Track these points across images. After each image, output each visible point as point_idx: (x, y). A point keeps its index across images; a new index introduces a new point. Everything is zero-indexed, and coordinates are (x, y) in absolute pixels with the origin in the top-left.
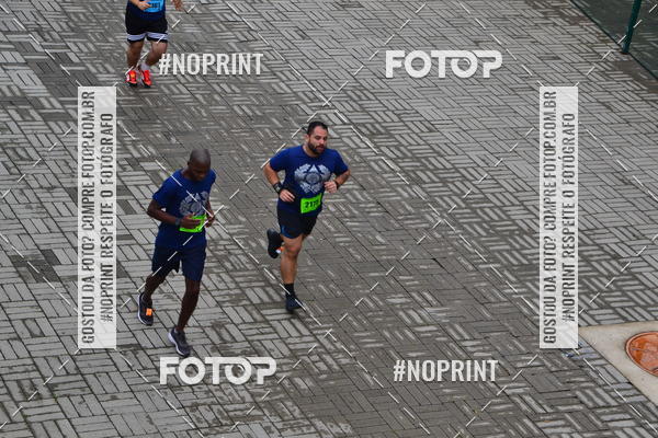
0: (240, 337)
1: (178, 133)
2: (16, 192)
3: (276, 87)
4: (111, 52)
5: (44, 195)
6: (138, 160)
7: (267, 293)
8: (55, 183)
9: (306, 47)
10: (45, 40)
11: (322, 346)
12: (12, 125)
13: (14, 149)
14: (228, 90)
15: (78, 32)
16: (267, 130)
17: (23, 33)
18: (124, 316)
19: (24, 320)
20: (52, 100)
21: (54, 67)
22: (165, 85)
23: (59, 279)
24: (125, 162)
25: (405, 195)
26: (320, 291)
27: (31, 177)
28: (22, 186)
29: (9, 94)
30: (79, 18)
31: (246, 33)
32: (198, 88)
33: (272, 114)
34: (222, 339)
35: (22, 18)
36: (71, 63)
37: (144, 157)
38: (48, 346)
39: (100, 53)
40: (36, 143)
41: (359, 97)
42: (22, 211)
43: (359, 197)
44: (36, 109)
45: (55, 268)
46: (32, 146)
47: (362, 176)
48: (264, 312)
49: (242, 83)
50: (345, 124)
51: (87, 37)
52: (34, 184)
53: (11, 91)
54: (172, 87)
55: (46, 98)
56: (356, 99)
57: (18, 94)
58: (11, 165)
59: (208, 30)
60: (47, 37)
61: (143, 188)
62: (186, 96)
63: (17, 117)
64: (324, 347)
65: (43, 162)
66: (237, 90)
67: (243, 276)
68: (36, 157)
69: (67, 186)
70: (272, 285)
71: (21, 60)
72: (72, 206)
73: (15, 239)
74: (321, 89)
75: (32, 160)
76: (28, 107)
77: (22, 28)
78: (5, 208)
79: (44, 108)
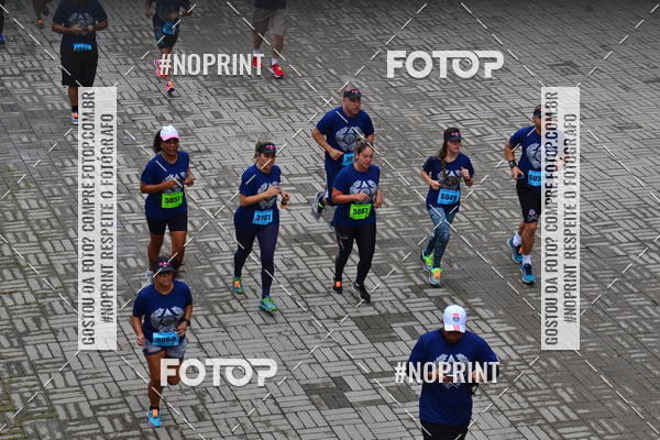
1: (459, 259)
2: (305, 324)
4: (389, 187)
5: (331, 326)
6: (421, 287)
7: (562, 411)
8: (341, 313)
12: (298, 261)
13: (300, 283)
14: (507, 215)
17: (304, 175)
23: (351, 405)
24: (409, 290)
26: (619, 408)
27: (318, 309)
28: (310, 318)
29: (293, 233)
32: (477, 216)
35: (303, 161)
37: (426, 284)
40: (320, 276)
41: (644, 214)
42: (309, 340)
43: (652, 312)
44: (320, 245)
45: (347, 394)
46: (317, 279)
47: (654, 292)
48: (560, 431)
50: (630, 241)
52: (321, 315)
53: (295, 229)
56: (641, 216)
57: (302, 231)
59: (483, 159)
61: (428, 314)
62: (466, 224)
63: (302, 253)
65: (329, 294)
67: (536, 395)
68: (322, 290)
69: (354, 315)
70: (567, 404)
71: (303, 200)
72: (359, 334)
73: (306, 368)
74: (602, 208)
75: (317, 292)
76: (312, 243)
77: (303, 171)
78: (295, 339)
79: (327, 244)
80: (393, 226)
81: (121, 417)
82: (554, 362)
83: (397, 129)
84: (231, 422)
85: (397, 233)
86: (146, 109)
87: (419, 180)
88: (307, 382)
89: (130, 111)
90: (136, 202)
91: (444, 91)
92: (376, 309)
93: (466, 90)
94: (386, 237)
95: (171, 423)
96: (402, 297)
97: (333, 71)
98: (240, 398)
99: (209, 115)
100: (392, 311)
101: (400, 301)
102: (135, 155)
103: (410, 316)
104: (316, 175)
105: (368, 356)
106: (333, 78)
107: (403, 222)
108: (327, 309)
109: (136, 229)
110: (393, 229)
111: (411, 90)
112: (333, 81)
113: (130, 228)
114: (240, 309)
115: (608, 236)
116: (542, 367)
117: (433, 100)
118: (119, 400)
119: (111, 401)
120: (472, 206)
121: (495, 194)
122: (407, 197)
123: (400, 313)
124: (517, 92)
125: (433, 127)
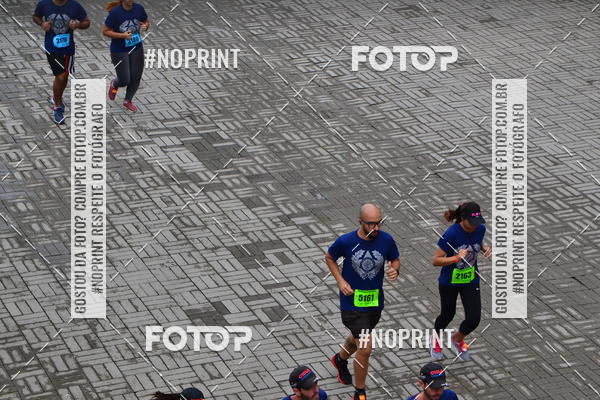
0: (399, 363)
1: (322, 189)
2: (185, 255)
3: (408, 142)
4: (256, 127)
5: (209, 255)
6: (289, 217)
8: (218, 244)
9: (431, 103)
10: (197, 123)
11: (478, 364)
12: (175, 198)
13: (179, 219)
14: (364, 148)
15: (225, 113)
16: (403, 179)
17: (177, 119)
18: (292, 353)
19: (203, 365)
20: (208, 173)
21: (207, 145)
22: (307, 150)
24: (278, 220)
25: (539, 223)
27: (197, 241)
28: (190, 250)
29: (170, 172)
30: (224, 101)
31: (374, 97)
32: (336, 149)
33: (406, 165)
34: (383, 366)
35: (176, 107)
36: (222, 140)
37: (293, 213)
38: (227, 386)
39: (246, 128)
40: (198, 211)
41: (485, 141)
42: (191, 271)
44: (194, 182)
45: (226, 317)
46: (194, 214)
49: (376, 140)
50: (473, 166)
51: (233, 117)
52: (199, 246)
53: (172, 169)
54: (313, 151)
55: (203, 172)
56: (482, 143)
57: (178, 171)
58: (178, 232)
59: (340, 98)
60: (199, 120)
61: (296, 241)
62: (326, 157)
63: (179, 191)
64: (479, 365)
65: (206, 226)
66: (372, 147)
67: (396, 308)
68: (199, 223)
69: (229, 245)
70: (423, 314)
71: (178, 142)
72: (235, 262)
73: (188, 295)
74: (448, 137)
75: (196, 226)
76: (187, 181)
77: (177, 116)
78: (177, 270)
79: (202, 181)
80: (261, 162)
81: (19, 349)
82: (410, 277)
83: (260, 73)
84: (122, 348)
85: (265, 168)
86: (27, 64)
87: (283, 119)
88: (190, 308)
89: (12, 67)
90: (22, 150)
91: (301, 37)
92: (249, 238)
93: (322, 35)
94: (255, 172)
95: (67, 351)
96: (272, 226)
97: (198, 22)
98: (129, 326)
99: (87, 68)
100: (264, 239)
101: (271, 230)
102: (19, 107)
103: (280, 243)
104: (188, 119)
105: (244, 281)
106: (200, 29)
107: (271, 158)
108: (205, 241)
109: (23, 176)
110: (261, 165)
111: (271, 37)
112: (199, 32)
113: (18, 175)
114: (125, 244)
115: (453, 162)
116: (400, 283)
117: (291, 46)
118: (17, 333)
119: (8, 335)
120: (332, 141)
121: (351, 128)
122: (272, 136)
123: (271, 241)
124: (367, 35)
125: (292, 71)
